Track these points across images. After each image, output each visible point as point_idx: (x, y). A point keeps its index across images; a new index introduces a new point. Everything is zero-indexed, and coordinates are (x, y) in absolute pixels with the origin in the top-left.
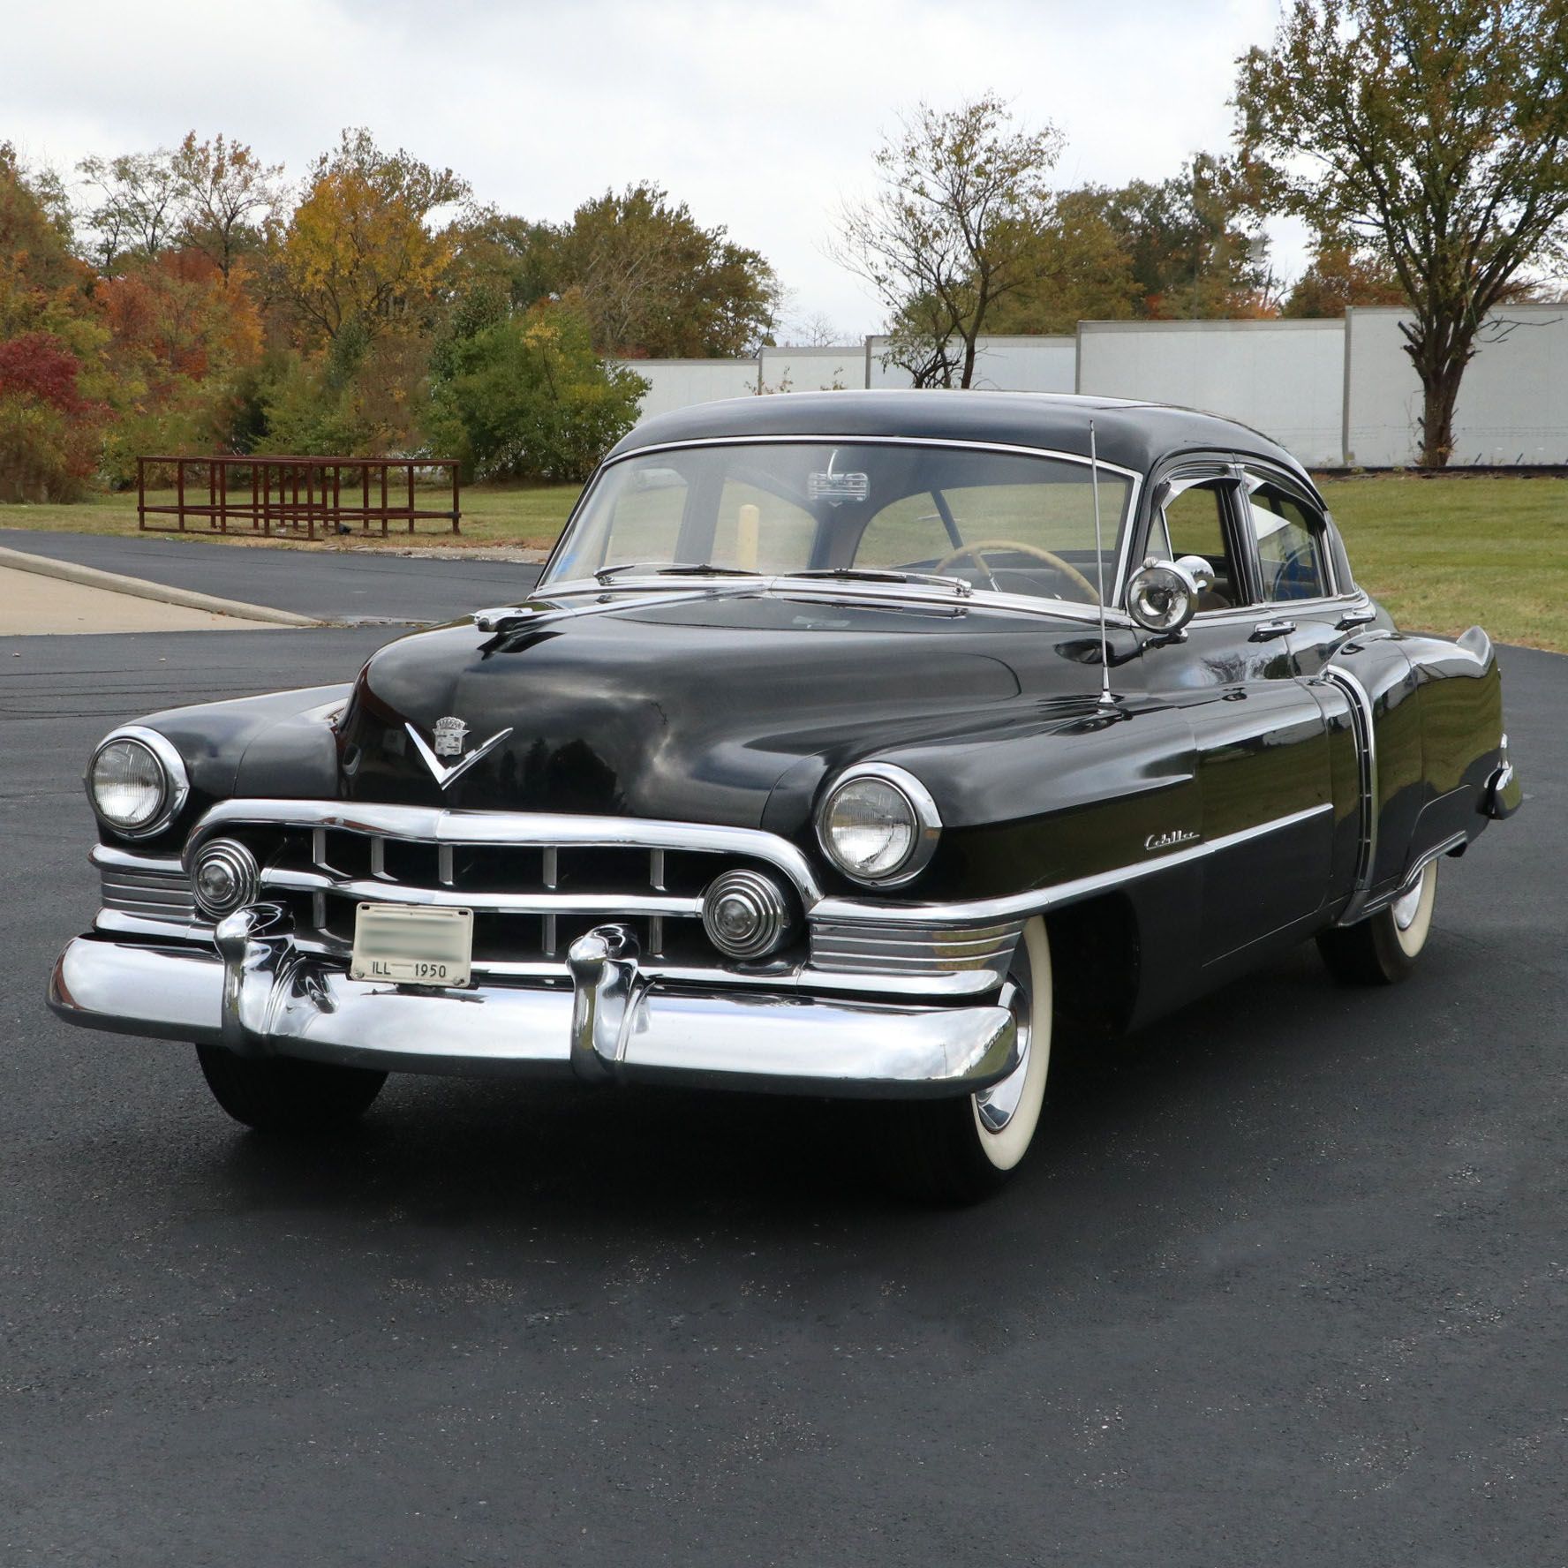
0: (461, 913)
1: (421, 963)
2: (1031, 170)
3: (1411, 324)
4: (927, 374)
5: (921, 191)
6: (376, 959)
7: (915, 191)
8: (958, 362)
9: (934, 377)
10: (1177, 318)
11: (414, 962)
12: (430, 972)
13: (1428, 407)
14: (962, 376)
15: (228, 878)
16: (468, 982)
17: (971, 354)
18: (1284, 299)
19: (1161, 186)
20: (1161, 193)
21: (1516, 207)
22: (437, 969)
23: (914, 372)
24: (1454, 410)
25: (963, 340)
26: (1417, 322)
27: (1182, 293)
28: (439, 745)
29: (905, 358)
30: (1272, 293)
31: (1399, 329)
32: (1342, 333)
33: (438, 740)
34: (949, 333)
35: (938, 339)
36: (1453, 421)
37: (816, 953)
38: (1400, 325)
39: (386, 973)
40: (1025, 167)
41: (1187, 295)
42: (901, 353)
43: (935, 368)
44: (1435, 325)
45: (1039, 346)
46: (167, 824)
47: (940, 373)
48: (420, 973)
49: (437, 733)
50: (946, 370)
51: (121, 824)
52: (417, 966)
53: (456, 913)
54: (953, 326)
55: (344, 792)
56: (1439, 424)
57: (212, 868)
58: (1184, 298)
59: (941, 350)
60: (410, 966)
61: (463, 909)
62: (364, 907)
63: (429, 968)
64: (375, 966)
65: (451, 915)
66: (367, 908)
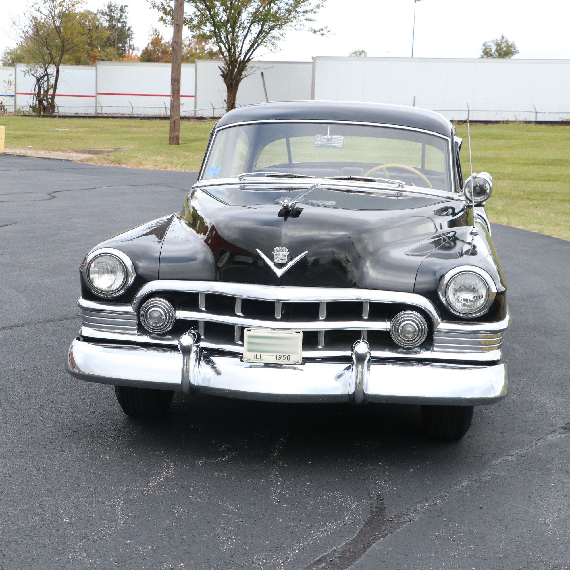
0: (297, 332)
1: (278, 354)
2: (79, 5)
3: (223, 67)
4: (41, 78)
5: (38, 10)
6: (256, 353)
7: (36, 10)
8: (53, 74)
9: (43, 79)
10: (103, 60)
11: (275, 354)
12: (283, 358)
13: (228, 96)
14: (55, 79)
15: (162, 315)
16: (300, 362)
17: (58, 71)
18: (139, 54)
19: (96, 12)
20: (95, 14)
21: (258, 27)
22: (286, 357)
23: (36, 78)
24: (236, 97)
25: (55, 66)
26: (224, 66)
27: (105, 51)
28: (276, 258)
29: (32, 72)
30: (135, 52)
31: (219, 68)
32: (194, 69)
33: (275, 257)
34: (49, 63)
35: (45, 65)
36: (236, 101)
37: (435, 344)
38: (219, 67)
39: (261, 359)
40: (77, 3)
41: (107, 52)
42: (31, 70)
43: (44, 76)
44: (231, 68)
45: (80, 69)
46: (123, 291)
47: (46, 78)
48: (278, 358)
49: (274, 253)
50: (48, 77)
51: (104, 292)
52: (276, 356)
53: (295, 333)
54: (51, 61)
55: (218, 278)
56: (232, 102)
57: (153, 312)
58: (106, 53)
59: (46, 70)
60: (273, 356)
61: (297, 330)
62: (248, 330)
63: (282, 357)
64: (256, 356)
65: (292, 333)
66: (250, 330)
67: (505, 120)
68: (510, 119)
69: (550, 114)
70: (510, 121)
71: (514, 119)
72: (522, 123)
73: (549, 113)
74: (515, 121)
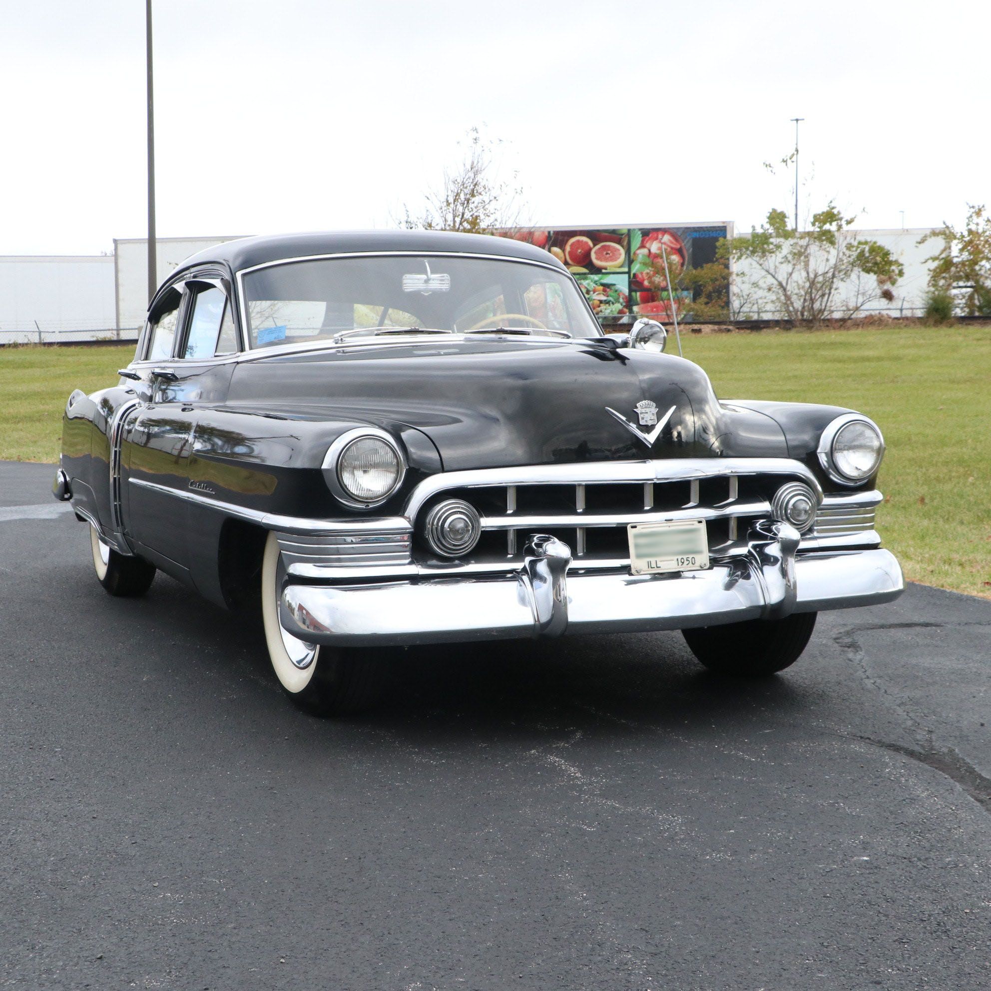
0: (699, 522)
1: (680, 557)
6: (649, 559)
11: (675, 558)
12: (686, 563)
15: (467, 525)
16: (708, 565)
22: (690, 559)
28: (643, 418)
39: (657, 567)
48: (680, 564)
49: (639, 412)
52: (677, 560)
53: (696, 523)
57: (455, 521)
60: (673, 560)
61: (700, 519)
62: (633, 527)
63: (685, 560)
64: (649, 564)
65: (693, 524)
66: (635, 527)
67: (11, 342)
68: (20, 341)
69: (61, 334)
70: (20, 344)
71: (26, 341)
72: (38, 345)
73: (60, 332)
74: (27, 344)
